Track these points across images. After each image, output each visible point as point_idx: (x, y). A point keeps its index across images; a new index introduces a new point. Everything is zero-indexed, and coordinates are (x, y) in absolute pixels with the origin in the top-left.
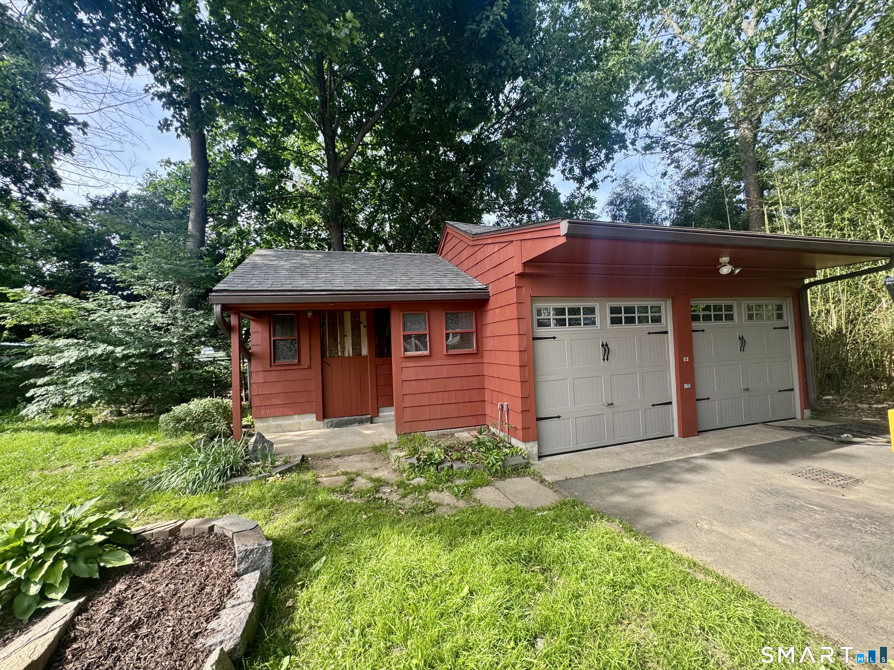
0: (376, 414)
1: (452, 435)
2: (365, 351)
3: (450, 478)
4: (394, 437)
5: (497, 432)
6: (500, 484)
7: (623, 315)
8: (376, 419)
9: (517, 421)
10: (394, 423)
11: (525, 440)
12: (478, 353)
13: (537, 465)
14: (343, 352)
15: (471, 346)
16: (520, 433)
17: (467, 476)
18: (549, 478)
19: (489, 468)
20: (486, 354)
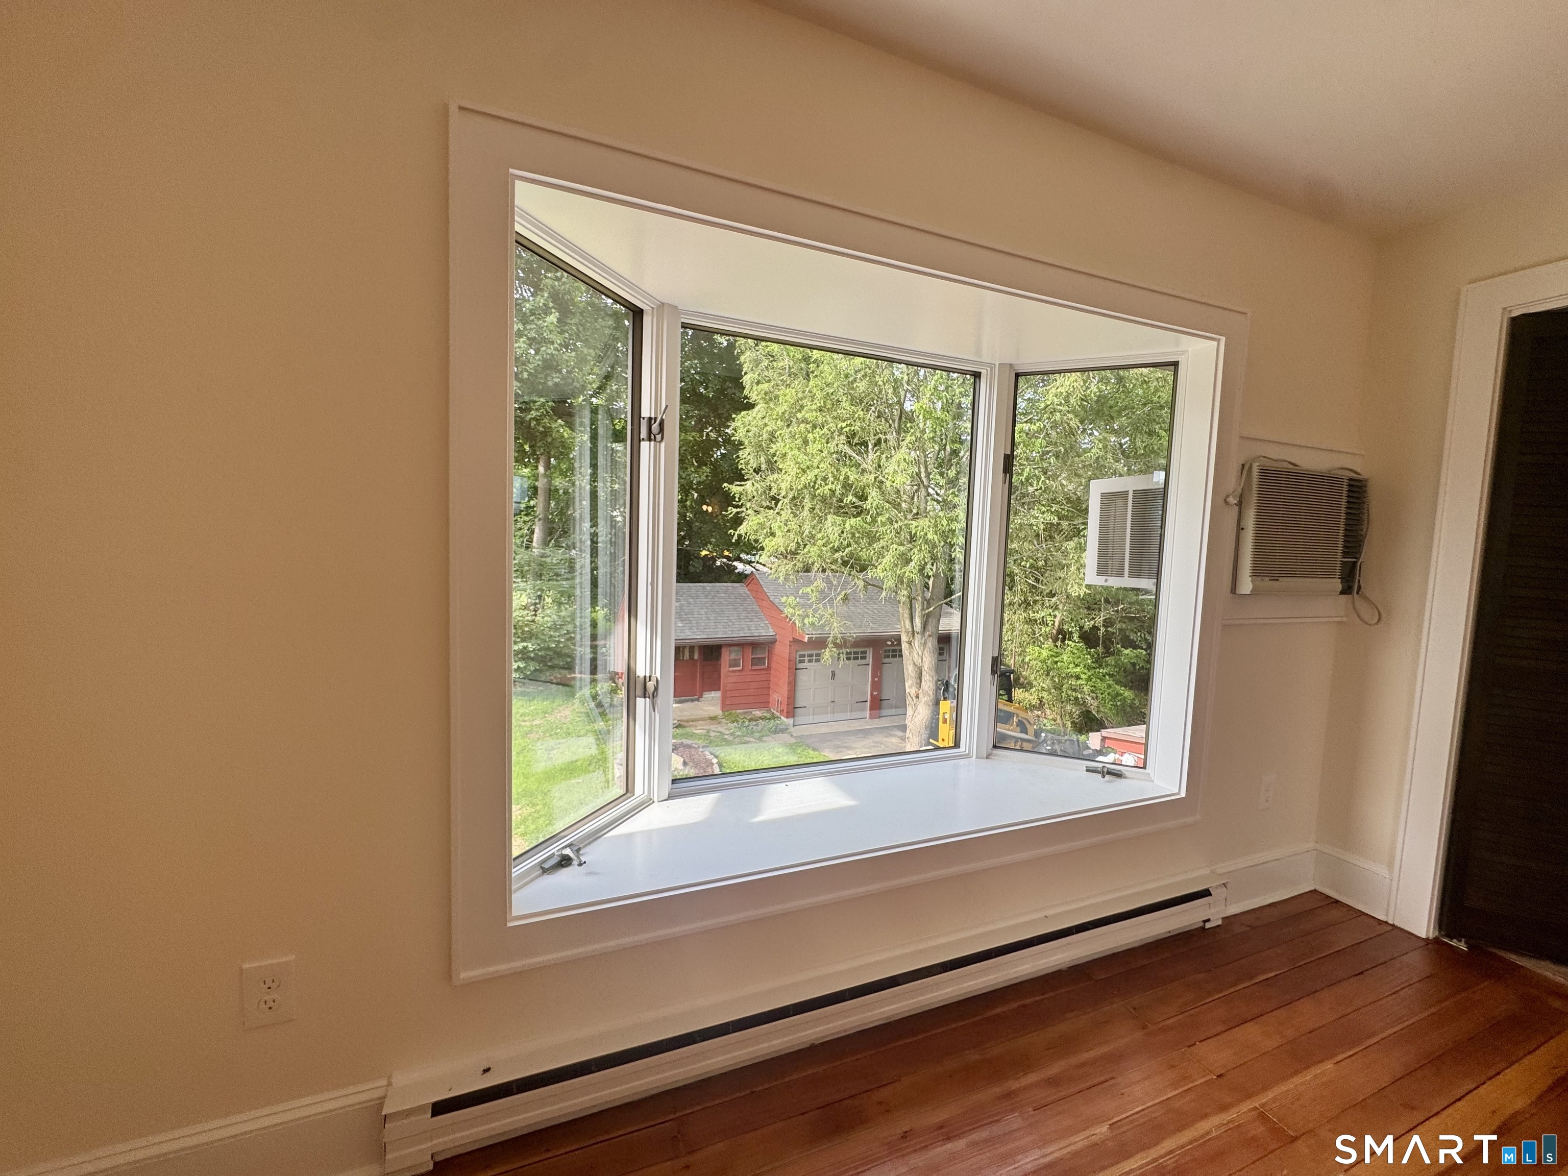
0: (701, 696)
1: (751, 712)
2: (696, 657)
3: (752, 733)
4: (720, 712)
5: (775, 712)
6: (774, 736)
7: (852, 656)
8: (700, 699)
9: (785, 708)
10: (719, 702)
11: (787, 717)
12: (769, 668)
13: (792, 729)
14: (683, 657)
15: (764, 664)
16: (785, 714)
17: (760, 732)
18: (795, 735)
19: (769, 730)
20: (772, 669)
